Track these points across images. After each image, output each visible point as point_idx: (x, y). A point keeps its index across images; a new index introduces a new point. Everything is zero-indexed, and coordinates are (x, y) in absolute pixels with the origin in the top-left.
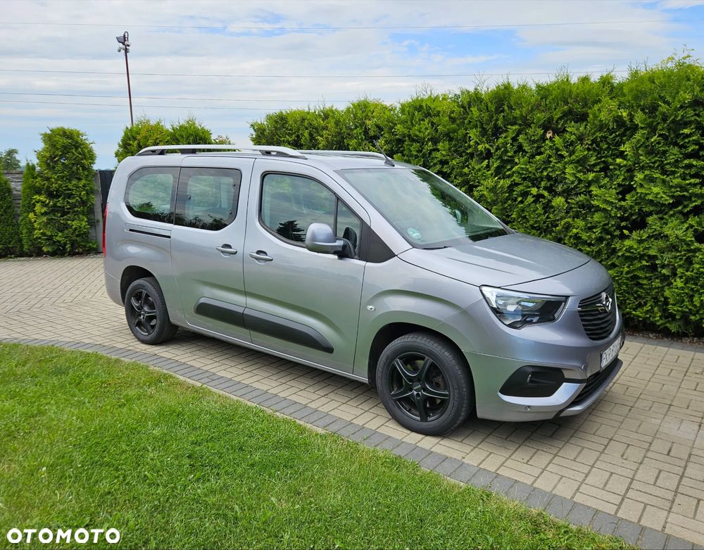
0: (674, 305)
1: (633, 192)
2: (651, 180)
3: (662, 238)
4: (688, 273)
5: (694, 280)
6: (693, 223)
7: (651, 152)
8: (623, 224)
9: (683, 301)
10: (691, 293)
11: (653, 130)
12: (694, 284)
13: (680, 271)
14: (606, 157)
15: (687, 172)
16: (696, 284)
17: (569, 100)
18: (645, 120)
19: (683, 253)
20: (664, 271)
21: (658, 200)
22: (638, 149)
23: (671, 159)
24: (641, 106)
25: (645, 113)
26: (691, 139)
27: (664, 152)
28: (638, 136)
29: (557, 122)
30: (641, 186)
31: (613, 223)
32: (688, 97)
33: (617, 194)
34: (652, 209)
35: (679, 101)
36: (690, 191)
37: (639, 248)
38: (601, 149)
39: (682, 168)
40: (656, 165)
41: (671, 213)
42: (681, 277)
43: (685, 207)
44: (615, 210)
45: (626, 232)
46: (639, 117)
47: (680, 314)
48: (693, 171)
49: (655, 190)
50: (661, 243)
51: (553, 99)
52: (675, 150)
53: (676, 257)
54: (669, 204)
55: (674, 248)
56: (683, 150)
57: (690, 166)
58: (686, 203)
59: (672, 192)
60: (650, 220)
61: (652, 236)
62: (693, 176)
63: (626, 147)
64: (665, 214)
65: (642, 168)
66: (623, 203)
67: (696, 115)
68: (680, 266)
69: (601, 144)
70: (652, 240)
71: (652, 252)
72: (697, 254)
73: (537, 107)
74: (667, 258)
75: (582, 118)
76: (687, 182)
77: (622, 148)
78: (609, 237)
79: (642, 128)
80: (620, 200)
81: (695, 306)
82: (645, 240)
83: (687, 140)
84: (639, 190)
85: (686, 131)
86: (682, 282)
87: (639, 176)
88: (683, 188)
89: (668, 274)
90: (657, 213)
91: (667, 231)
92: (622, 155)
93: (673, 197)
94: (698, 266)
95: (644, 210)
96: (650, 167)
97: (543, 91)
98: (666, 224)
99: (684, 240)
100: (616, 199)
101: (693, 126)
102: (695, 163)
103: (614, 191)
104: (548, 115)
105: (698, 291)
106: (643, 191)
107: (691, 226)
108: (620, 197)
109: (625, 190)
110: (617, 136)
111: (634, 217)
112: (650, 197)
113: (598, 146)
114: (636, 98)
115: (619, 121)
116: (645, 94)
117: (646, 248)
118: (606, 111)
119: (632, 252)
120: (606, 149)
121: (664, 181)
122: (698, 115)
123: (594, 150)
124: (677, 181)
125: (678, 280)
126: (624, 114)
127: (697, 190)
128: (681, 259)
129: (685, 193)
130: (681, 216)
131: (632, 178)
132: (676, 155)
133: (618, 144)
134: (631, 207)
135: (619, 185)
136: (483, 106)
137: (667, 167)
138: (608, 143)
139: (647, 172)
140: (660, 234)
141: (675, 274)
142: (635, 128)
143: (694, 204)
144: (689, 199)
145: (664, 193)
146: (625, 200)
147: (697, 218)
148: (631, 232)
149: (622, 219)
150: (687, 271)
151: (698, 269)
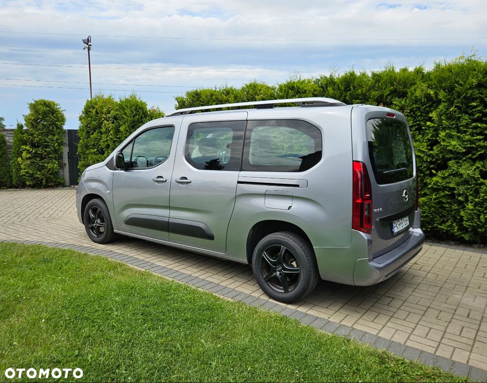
0: (466, 221)
1: (438, 145)
2: (450, 136)
3: (458, 175)
4: (476, 200)
5: (480, 204)
6: (479, 165)
7: (450, 117)
8: (432, 166)
9: (473, 219)
10: (478, 213)
11: (451, 103)
12: (480, 207)
13: (470, 198)
14: (420, 121)
15: (474, 131)
16: (482, 207)
17: (395, 83)
18: (446, 96)
19: (472, 186)
20: (460, 198)
21: (455, 150)
22: (441, 115)
23: (464, 122)
24: (442, 87)
25: (446, 92)
26: (477, 109)
27: (459, 118)
28: (441, 107)
29: (386, 97)
30: (444, 140)
31: (425, 165)
32: (475, 81)
33: (428, 146)
34: (451, 156)
35: (469, 84)
36: (477, 144)
37: (442, 182)
38: (416, 116)
39: (471, 128)
40: (454, 126)
41: (464, 158)
42: (471, 203)
43: (474, 154)
44: (426, 157)
45: (434, 171)
46: (442, 95)
47: (471, 227)
48: (478, 131)
49: (453, 143)
50: (457, 179)
51: (384, 82)
52: (466, 117)
53: (467, 189)
54: (463, 152)
55: (466, 182)
56: (471, 117)
57: (476, 127)
58: (474, 152)
59: (464, 145)
60: (450, 163)
61: (452, 175)
62: (478, 134)
63: (433, 115)
64: (460, 159)
65: (444, 129)
66: (431, 152)
67: (480, 93)
68: (471, 195)
69: (416, 113)
70: (452, 177)
71: (451, 185)
72: (482, 187)
73: (373, 87)
74: (461, 189)
75: (403, 95)
76: (475, 138)
77: (431, 115)
78: (422, 175)
79: (444, 102)
80: (429, 150)
81: (481, 222)
82: (447, 177)
83: (474, 110)
84: (442, 143)
85: (474, 104)
86: (472, 205)
87: (442, 134)
88: (472, 142)
89: (462, 200)
90: (455, 159)
91: (462, 171)
92: (430, 119)
93: (465, 148)
94: (483, 195)
95: (446, 156)
96: (449, 127)
97: (377, 77)
98: (461, 166)
99: (473, 177)
100: (427, 149)
101: (478, 101)
102: (479, 125)
103: (425, 144)
104: (380, 93)
105: (483, 211)
106: (445, 144)
107: (478, 168)
108: (430, 148)
109: (433, 143)
110: (427, 107)
111: (439, 162)
112: (450, 148)
113: (414, 113)
114: (440, 82)
115: (428, 96)
116: (445, 80)
117: (447, 183)
118: (420, 90)
119: (438, 185)
120: (419, 116)
121: (459, 138)
122: (482, 94)
123: (412, 116)
124: (467, 137)
125: (469, 204)
126: (432, 93)
127: (481, 143)
128: (471, 190)
129: (474, 146)
130: (470, 161)
131: (437, 135)
132: (466, 120)
133: (428, 113)
134: (437, 155)
135: (429, 140)
136: (336, 87)
137: (461, 128)
138: (421, 112)
139: (447, 131)
140: (457, 173)
141: (467, 201)
142: (439, 102)
143: (480, 153)
144: (476, 149)
145: (459, 145)
146: (432, 150)
147: (481, 163)
148: (437, 172)
149: (431, 163)
150: (476, 198)
151: (483, 197)
